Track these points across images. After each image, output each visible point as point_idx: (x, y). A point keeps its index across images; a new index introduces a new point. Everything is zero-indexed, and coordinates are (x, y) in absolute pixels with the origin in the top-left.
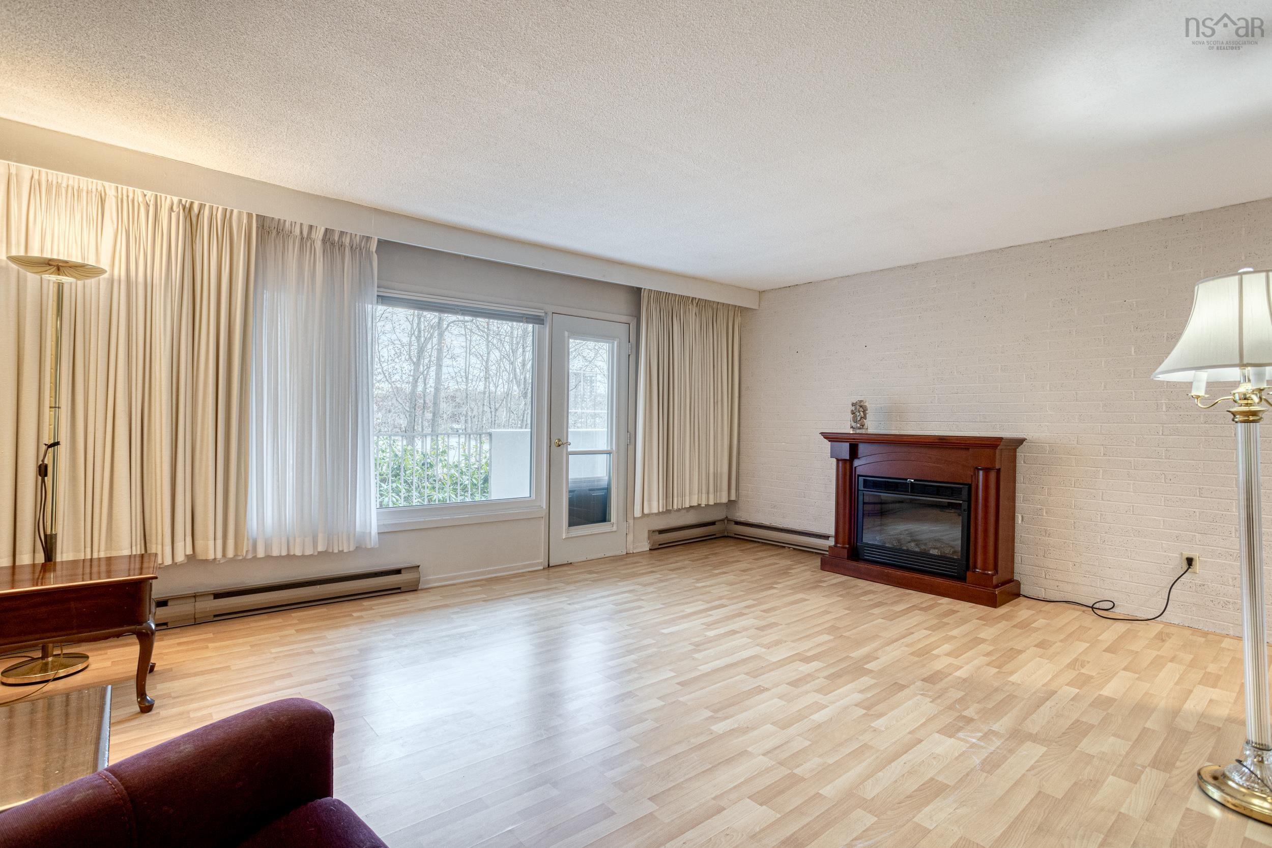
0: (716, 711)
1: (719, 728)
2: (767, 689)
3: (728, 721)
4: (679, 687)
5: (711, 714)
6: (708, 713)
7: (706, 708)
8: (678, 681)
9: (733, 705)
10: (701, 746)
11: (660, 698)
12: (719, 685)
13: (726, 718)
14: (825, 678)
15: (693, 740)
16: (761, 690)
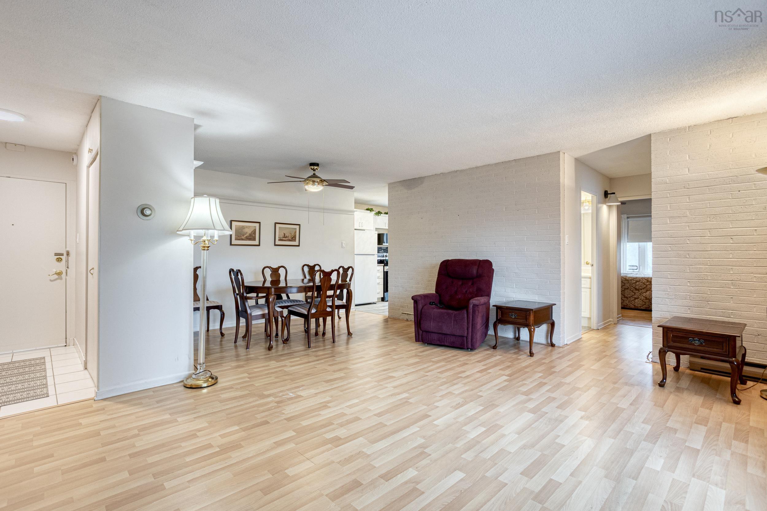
0: (407, 402)
1: (405, 395)
2: (375, 415)
3: (400, 398)
4: (429, 413)
5: (409, 401)
6: (410, 401)
7: (411, 403)
8: (430, 419)
9: (397, 405)
10: (412, 389)
11: (438, 407)
12: (405, 417)
13: (402, 399)
14: (334, 424)
15: (417, 390)
16: (379, 415)
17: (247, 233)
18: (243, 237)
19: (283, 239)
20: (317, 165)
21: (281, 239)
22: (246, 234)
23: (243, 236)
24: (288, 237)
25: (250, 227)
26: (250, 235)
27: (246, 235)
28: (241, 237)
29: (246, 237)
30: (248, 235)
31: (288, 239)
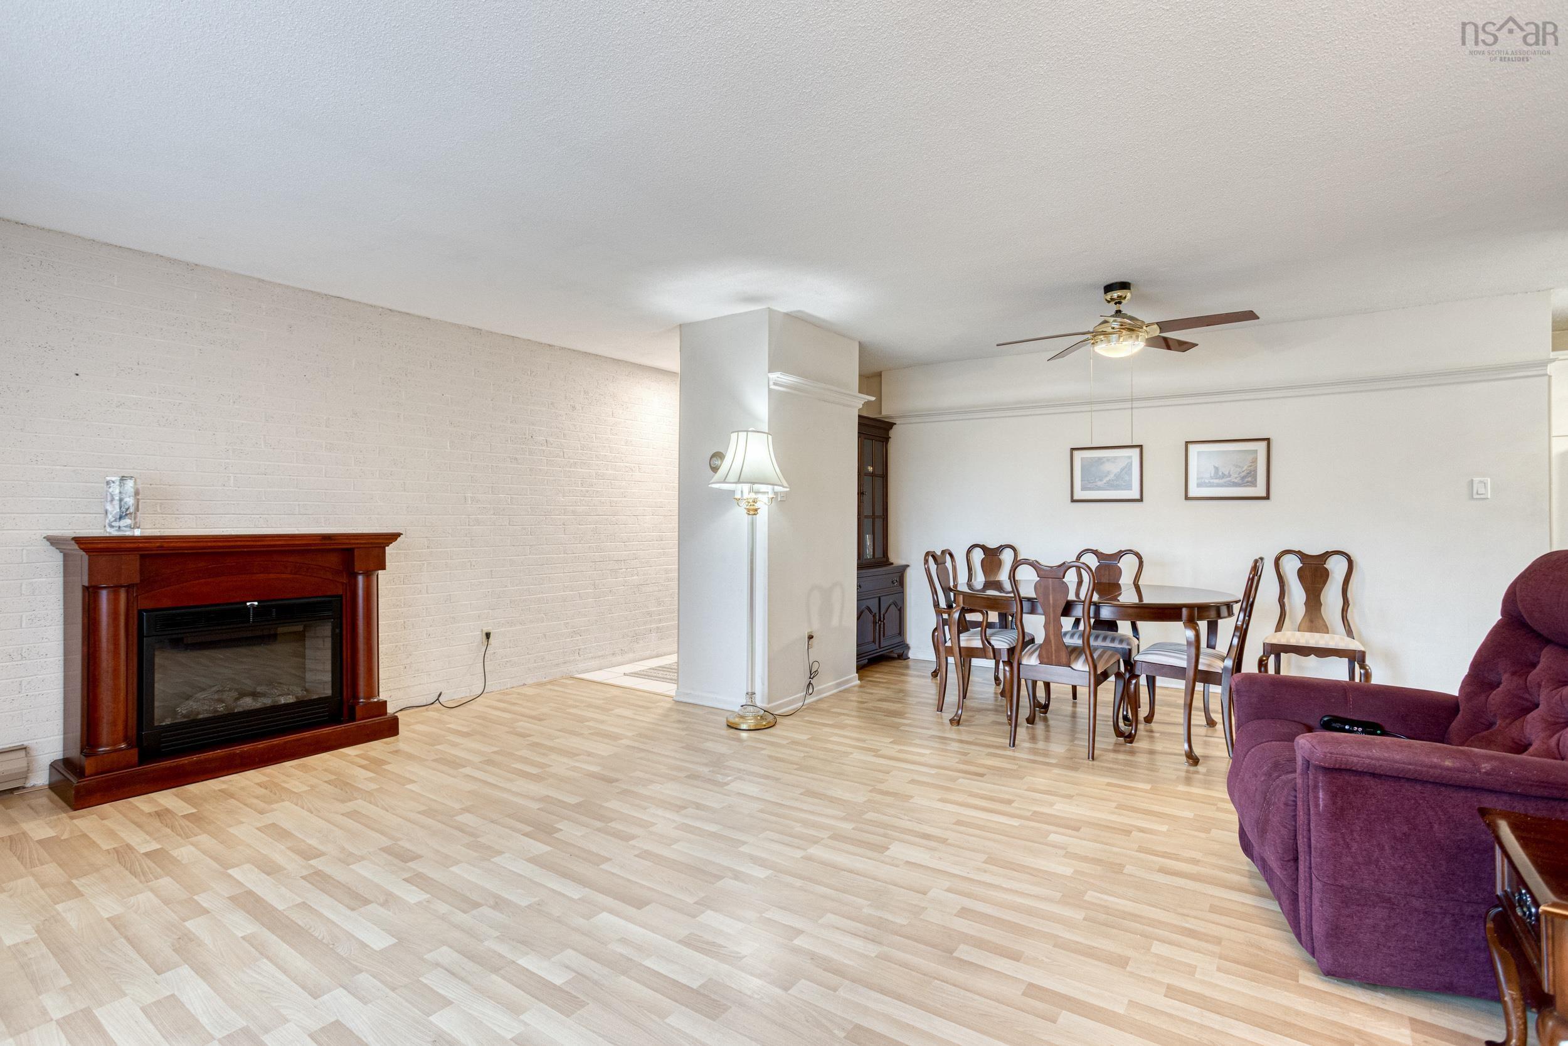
17: (1109, 472)
18: (1099, 483)
19: (1212, 481)
20: (1125, 286)
21: (1205, 483)
22: (1106, 476)
23: (1101, 480)
24: (1230, 476)
25: (1115, 458)
26: (1118, 476)
27: (1108, 479)
28: (1095, 482)
29: (1108, 482)
30: (1111, 476)
31: (1230, 481)
